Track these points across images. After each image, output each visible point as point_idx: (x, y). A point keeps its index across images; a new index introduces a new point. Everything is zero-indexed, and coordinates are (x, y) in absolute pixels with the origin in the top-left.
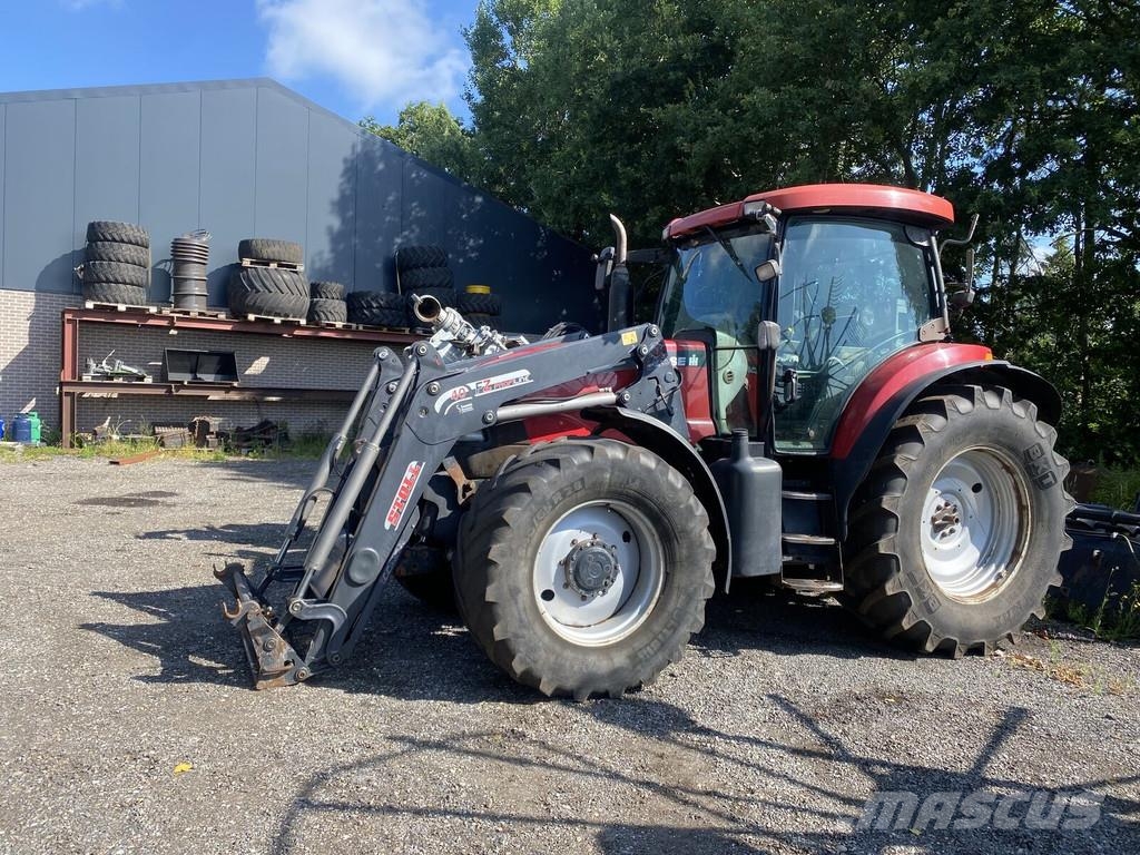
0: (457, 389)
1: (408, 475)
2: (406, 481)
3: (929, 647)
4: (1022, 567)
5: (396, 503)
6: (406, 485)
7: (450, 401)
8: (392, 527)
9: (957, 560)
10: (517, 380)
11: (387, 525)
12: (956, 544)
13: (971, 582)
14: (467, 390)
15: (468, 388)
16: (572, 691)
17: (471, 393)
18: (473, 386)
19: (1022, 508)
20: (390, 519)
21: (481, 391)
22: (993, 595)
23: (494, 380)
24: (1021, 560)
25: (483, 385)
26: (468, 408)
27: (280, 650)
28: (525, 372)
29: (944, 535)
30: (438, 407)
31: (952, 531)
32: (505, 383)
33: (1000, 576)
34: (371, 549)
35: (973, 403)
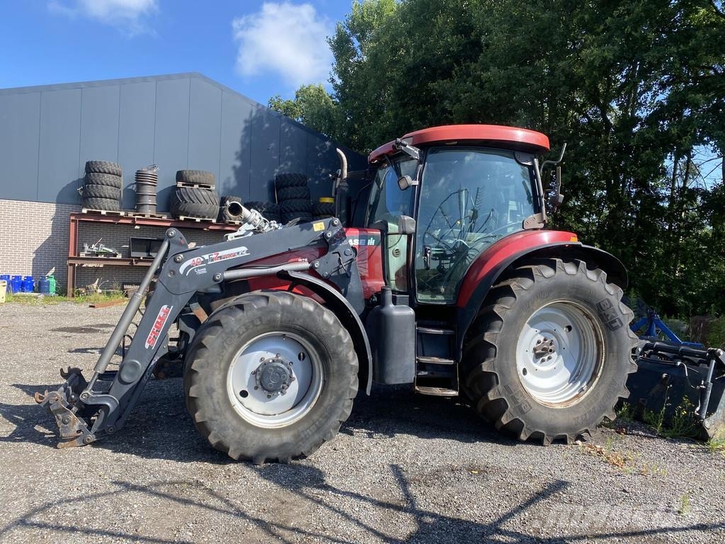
0: (195, 259)
1: (161, 314)
2: (160, 318)
3: (523, 437)
4: (597, 384)
5: (153, 332)
6: (159, 321)
7: (190, 267)
8: (150, 347)
9: (555, 377)
10: (238, 253)
11: (147, 346)
12: (554, 366)
13: (565, 392)
14: (202, 260)
15: (203, 258)
16: (252, 457)
17: (205, 261)
18: (206, 257)
19: (599, 343)
20: (149, 342)
21: (212, 260)
22: (575, 402)
23: (221, 253)
24: (597, 379)
25: (214, 256)
26: (204, 271)
27: (74, 424)
28: (244, 248)
29: (543, 361)
30: (181, 270)
31: (549, 358)
32: (230, 255)
33: (582, 390)
34: (137, 362)
35: (555, 270)
